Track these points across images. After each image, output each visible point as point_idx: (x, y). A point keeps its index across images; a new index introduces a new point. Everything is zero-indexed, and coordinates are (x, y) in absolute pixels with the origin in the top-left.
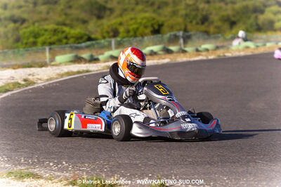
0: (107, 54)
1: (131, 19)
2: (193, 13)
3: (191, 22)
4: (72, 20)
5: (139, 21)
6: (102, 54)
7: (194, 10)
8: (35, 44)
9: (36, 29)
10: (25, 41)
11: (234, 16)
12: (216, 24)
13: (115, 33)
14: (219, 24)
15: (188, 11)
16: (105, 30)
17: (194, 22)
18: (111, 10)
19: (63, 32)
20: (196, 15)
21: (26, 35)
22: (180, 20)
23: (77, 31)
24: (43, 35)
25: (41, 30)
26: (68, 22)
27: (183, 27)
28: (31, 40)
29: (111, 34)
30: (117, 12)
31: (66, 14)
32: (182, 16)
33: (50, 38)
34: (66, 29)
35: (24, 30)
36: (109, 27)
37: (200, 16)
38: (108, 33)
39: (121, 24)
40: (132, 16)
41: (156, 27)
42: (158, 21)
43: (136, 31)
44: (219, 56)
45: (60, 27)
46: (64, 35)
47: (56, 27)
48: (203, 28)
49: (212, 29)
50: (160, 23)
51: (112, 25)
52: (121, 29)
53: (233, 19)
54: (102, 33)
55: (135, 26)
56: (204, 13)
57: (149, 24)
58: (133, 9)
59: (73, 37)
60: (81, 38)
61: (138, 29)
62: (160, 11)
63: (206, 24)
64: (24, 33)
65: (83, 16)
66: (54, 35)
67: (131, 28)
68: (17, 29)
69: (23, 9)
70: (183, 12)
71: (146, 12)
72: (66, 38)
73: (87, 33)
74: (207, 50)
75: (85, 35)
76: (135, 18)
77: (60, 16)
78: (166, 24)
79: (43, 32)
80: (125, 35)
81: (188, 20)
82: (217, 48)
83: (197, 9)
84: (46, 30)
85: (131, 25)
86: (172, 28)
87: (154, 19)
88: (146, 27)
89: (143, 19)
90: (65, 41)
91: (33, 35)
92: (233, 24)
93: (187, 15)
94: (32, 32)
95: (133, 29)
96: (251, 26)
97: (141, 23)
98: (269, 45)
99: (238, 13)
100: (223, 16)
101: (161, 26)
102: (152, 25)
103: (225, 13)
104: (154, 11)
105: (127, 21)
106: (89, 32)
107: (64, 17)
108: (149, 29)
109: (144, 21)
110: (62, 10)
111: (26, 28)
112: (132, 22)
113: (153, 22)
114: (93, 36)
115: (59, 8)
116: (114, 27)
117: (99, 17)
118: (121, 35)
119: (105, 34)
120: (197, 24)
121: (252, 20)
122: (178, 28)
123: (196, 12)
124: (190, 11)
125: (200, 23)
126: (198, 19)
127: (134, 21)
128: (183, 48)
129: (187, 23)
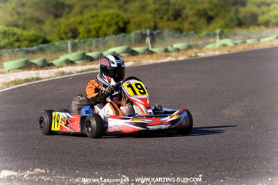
0: (63, 58)
1: (93, 17)
2: (164, 7)
3: (162, 18)
4: (26, 20)
5: (101, 19)
6: (57, 58)
7: (165, 4)
11: (211, 10)
12: (190, 19)
13: (74, 34)
14: (194, 19)
15: (157, 6)
16: (62, 31)
17: (165, 18)
18: (71, 7)
19: (14, 34)
20: (167, 10)
22: (149, 16)
23: (31, 33)
26: (20, 22)
27: (152, 24)
29: (70, 35)
30: (76, 9)
31: (18, 14)
32: (150, 12)
34: (18, 31)
36: (66, 26)
37: (171, 12)
39: (81, 23)
40: (94, 13)
41: (121, 25)
42: (123, 18)
43: (98, 31)
44: (190, 57)
45: (11, 28)
46: (15, 37)
47: (6, 29)
48: (175, 24)
49: (186, 26)
50: (126, 19)
51: (70, 24)
52: (81, 29)
53: (211, 14)
54: (60, 34)
55: (97, 25)
56: (177, 7)
57: (114, 22)
58: (96, 6)
59: (26, 40)
60: (36, 40)
61: (100, 28)
62: (127, 6)
63: (179, 20)
65: (38, 14)
66: (4, 38)
67: (92, 27)
70: (152, 7)
71: (110, 8)
72: (18, 40)
73: (42, 34)
74: (178, 50)
75: (41, 37)
76: (97, 16)
77: (12, 15)
78: (132, 22)
80: (86, 35)
81: (158, 16)
82: (190, 47)
85: (93, 23)
86: (139, 26)
87: (118, 16)
88: (109, 25)
89: (105, 16)
90: (17, 44)
92: (210, 19)
93: (156, 10)
95: (95, 28)
96: (231, 20)
97: (103, 21)
98: (249, 42)
99: (216, 6)
100: (199, 10)
101: (126, 23)
102: (117, 23)
103: (201, 7)
104: (120, 7)
105: (88, 19)
106: (45, 33)
107: (16, 17)
108: (114, 28)
109: (107, 19)
110: (14, 9)
112: (92, 21)
113: (118, 19)
114: (49, 38)
115: (10, 6)
116: (73, 27)
117: (57, 16)
118: (81, 36)
119: (63, 36)
120: (169, 20)
121: (232, 14)
122: (147, 25)
123: (167, 7)
124: (160, 5)
125: (172, 18)
126: (170, 14)
127: (95, 19)
128: (150, 49)
129: (158, 20)
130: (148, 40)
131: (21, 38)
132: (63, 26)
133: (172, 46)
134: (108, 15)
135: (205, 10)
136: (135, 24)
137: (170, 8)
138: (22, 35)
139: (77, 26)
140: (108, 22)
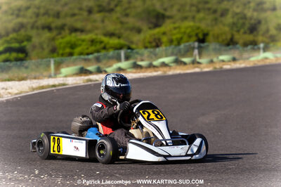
1: (175, 28)
2: (241, 21)
3: (238, 31)
5: (183, 30)
6: (110, 66)
7: (242, 18)
8: (71, 55)
9: (73, 39)
10: (61, 52)
15: (235, 20)
16: (147, 40)
17: (242, 31)
19: (101, 42)
20: (244, 24)
21: (62, 45)
22: (227, 29)
24: (80, 45)
25: (78, 40)
27: (229, 37)
28: (68, 50)
29: (154, 44)
31: (122, 23)
32: (229, 25)
33: (87, 48)
35: (61, 40)
36: (151, 36)
37: (247, 25)
38: (150, 43)
39: (164, 33)
40: (177, 25)
41: (201, 36)
42: (202, 31)
43: (179, 41)
46: (102, 45)
47: (94, 37)
50: (205, 32)
51: (154, 35)
52: (164, 39)
54: (144, 43)
55: (179, 36)
56: (253, 22)
57: (194, 34)
59: (112, 48)
61: (181, 38)
63: (254, 33)
64: (61, 43)
65: (138, 24)
66: (92, 45)
67: (174, 37)
68: (53, 39)
69: (76, 17)
70: (230, 21)
72: (104, 48)
76: (179, 28)
78: (211, 34)
79: (80, 42)
80: (168, 44)
81: (235, 29)
82: (234, 59)
83: (245, 17)
84: (83, 41)
85: (174, 34)
87: (199, 28)
88: (190, 37)
89: (187, 28)
90: (103, 52)
91: (69, 45)
93: (234, 24)
94: (68, 43)
95: (177, 39)
97: (185, 33)
101: (206, 35)
102: (197, 35)
105: (171, 31)
107: (119, 26)
108: (194, 39)
109: (188, 31)
110: (118, 18)
111: (63, 38)
112: (174, 32)
113: (197, 31)
115: (114, 16)
116: (157, 36)
120: (245, 33)
123: (243, 21)
124: (238, 19)
125: (248, 32)
126: (246, 28)
127: (177, 30)
128: (198, 60)
129: (235, 33)
130: (196, 52)
131: (107, 46)
132: (148, 36)
133: (218, 58)
134: (189, 26)
136: (214, 36)
137: (247, 22)
138: (108, 43)
139: (161, 37)
140: (189, 33)
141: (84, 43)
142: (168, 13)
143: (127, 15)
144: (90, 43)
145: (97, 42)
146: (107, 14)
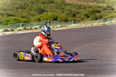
1: (46, 15)
3: (69, 16)
5: (48, 16)
8: (7, 24)
9: (8, 19)
10: (4, 23)
11: (89, 14)
12: (82, 17)
17: (70, 16)
19: (18, 20)
21: (4, 21)
22: (65, 15)
24: (11, 21)
28: (6, 23)
29: (38, 20)
33: (13, 22)
35: (3, 19)
36: (37, 18)
37: (72, 14)
38: (36, 20)
39: (42, 17)
41: (55, 18)
42: (56, 16)
48: (73, 18)
49: (77, 19)
50: (57, 16)
51: (38, 17)
63: (75, 17)
64: (3, 20)
66: (15, 21)
67: (45, 18)
68: (1, 19)
76: (47, 15)
78: (59, 17)
79: (11, 20)
81: (68, 15)
83: (71, 11)
84: (12, 19)
85: (46, 17)
87: (54, 15)
88: (51, 18)
89: (50, 15)
93: (67, 13)
94: (6, 20)
96: (94, 18)
98: (83, 25)
101: (57, 17)
102: (53, 17)
105: (44, 16)
108: (53, 19)
109: (50, 16)
110: (27, 11)
111: (4, 18)
112: (45, 16)
115: (26, 10)
119: (35, 21)
120: (71, 17)
121: (94, 15)
123: (71, 12)
124: (69, 12)
126: (72, 15)
127: (46, 16)
129: (67, 17)
130: (48, 24)
131: (21, 21)
134: (51, 14)
135: (87, 14)
137: (72, 13)
138: (21, 20)
139: (41, 18)
140: (51, 17)
141: (12, 20)
142: (46, 10)
143: (31, 10)
144: (14, 20)
145: (17, 20)
146: (24, 10)
